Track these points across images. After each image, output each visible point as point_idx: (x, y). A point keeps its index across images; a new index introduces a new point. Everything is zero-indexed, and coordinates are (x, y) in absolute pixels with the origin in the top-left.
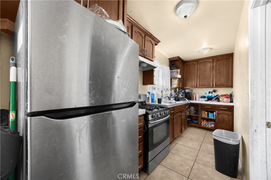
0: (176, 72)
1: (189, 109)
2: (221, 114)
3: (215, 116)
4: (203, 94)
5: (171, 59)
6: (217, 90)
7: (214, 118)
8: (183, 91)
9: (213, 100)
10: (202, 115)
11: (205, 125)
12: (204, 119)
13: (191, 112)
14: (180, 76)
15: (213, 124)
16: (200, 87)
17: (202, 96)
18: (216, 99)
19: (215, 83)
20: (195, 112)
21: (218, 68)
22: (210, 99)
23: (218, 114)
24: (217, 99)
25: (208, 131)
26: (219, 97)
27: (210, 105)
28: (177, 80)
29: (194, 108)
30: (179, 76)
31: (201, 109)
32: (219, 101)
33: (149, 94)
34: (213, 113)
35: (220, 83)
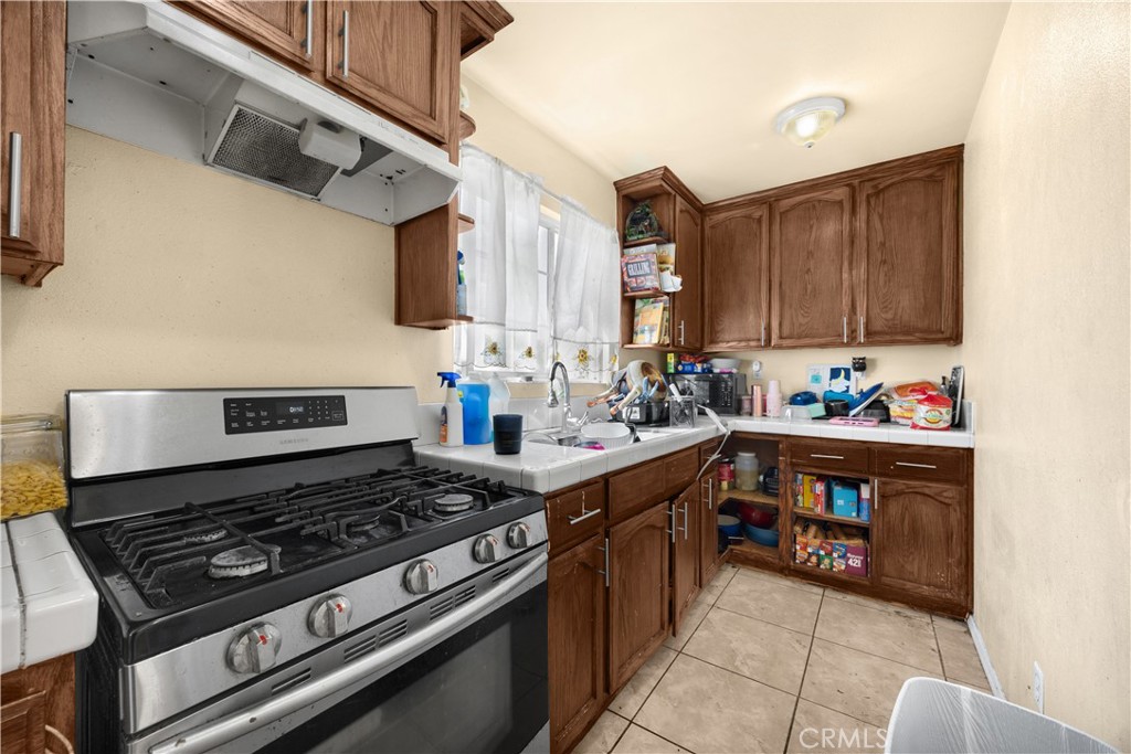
0: (654, 259)
1: (729, 463)
2: (899, 494)
3: (865, 505)
4: (802, 383)
5: (631, 185)
6: (873, 361)
7: (864, 519)
8: (699, 368)
9: (853, 412)
10: (795, 504)
11: (814, 559)
12: (806, 522)
13: (738, 481)
14: (678, 280)
15: (855, 551)
16: (786, 342)
17: (797, 395)
18: (868, 407)
19: (862, 320)
20: (761, 478)
21: (880, 239)
22: (837, 408)
23: (883, 497)
24: (879, 409)
25: (829, 593)
26: (883, 398)
27: (838, 444)
28: (661, 305)
29: (756, 461)
30: (673, 283)
31: (793, 465)
32: (886, 419)
33: (452, 385)
34: (858, 489)
35: (893, 319)
